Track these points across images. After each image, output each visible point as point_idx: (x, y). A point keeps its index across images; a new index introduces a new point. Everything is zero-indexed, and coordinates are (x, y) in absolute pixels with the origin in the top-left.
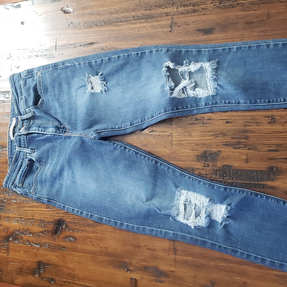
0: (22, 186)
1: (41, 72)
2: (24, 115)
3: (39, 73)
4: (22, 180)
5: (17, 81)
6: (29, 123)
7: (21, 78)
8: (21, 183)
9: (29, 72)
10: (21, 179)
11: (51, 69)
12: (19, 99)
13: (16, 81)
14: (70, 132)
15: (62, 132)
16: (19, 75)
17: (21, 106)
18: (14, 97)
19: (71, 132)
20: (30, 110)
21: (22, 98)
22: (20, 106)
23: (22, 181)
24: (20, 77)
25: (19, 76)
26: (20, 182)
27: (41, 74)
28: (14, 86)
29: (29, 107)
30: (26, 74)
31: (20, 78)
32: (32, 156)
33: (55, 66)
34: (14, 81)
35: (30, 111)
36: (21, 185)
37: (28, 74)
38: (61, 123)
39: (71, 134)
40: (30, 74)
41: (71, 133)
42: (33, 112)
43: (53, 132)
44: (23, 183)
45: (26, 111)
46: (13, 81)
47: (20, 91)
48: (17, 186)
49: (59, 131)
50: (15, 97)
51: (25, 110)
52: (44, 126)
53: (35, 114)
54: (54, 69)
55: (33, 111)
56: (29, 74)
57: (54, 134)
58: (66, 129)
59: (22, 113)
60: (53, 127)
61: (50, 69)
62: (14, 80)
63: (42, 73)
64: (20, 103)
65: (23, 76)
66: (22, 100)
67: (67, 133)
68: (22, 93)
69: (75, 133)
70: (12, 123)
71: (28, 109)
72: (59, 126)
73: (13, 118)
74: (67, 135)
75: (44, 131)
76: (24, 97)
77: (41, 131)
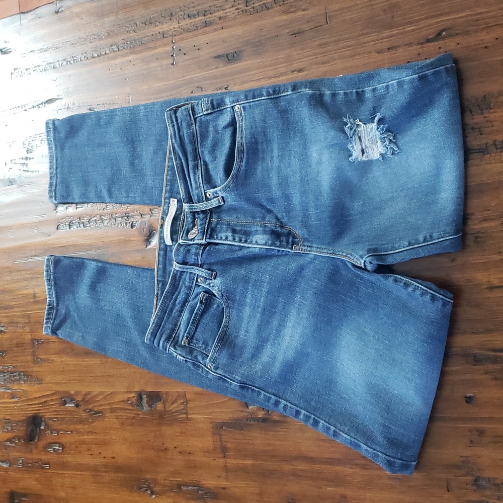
0: (189, 344)
1: (243, 105)
2: (199, 202)
3: (239, 106)
4: (189, 330)
5: (184, 125)
6: (209, 220)
7: (195, 119)
8: (187, 337)
9: (216, 107)
12: (190, 167)
13: (183, 123)
14: (306, 244)
15: (288, 242)
16: (191, 112)
17: (196, 183)
18: (178, 159)
19: (309, 244)
20: (217, 193)
21: (196, 166)
22: (193, 182)
23: (189, 333)
24: (193, 115)
25: (189, 114)
27: (242, 110)
28: (177, 134)
29: (216, 187)
30: (209, 112)
33: (274, 91)
34: (178, 124)
35: (216, 195)
36: (187, 342)
37: (212, 111)
38: (281, 223)
39: (309, 249)
41: (308, 246)
42: (223, 197)
43: (266, 243)
44: (192, 338)
45: (207, 195)
46: (175, 123)
47: (193, 149)
49: (281, 242)
50: (180, 160)
51: (204, 191)
52: (243, 229)
53: (224, 201)
54: (271, 98)
55: (222, 195)
56: (215, 110)
57: (270, 247)
58: (294, 237)
59: (195, 198)
60: (265, 232)
61: (263, 98)
62: (179, 121)
63: (244, 108)
64: (191, 175)
65: (201, 114)
66: (198, 169)
67: (298, 245)
68: (196, 154)
69: (320, 248)
70: (168, 210)
71: (212, 190)
72: (279, 229)
73: (171, 199)
74: (299, 250)
75: (246, 241)
76: (202, 162)
77: (239, 242)
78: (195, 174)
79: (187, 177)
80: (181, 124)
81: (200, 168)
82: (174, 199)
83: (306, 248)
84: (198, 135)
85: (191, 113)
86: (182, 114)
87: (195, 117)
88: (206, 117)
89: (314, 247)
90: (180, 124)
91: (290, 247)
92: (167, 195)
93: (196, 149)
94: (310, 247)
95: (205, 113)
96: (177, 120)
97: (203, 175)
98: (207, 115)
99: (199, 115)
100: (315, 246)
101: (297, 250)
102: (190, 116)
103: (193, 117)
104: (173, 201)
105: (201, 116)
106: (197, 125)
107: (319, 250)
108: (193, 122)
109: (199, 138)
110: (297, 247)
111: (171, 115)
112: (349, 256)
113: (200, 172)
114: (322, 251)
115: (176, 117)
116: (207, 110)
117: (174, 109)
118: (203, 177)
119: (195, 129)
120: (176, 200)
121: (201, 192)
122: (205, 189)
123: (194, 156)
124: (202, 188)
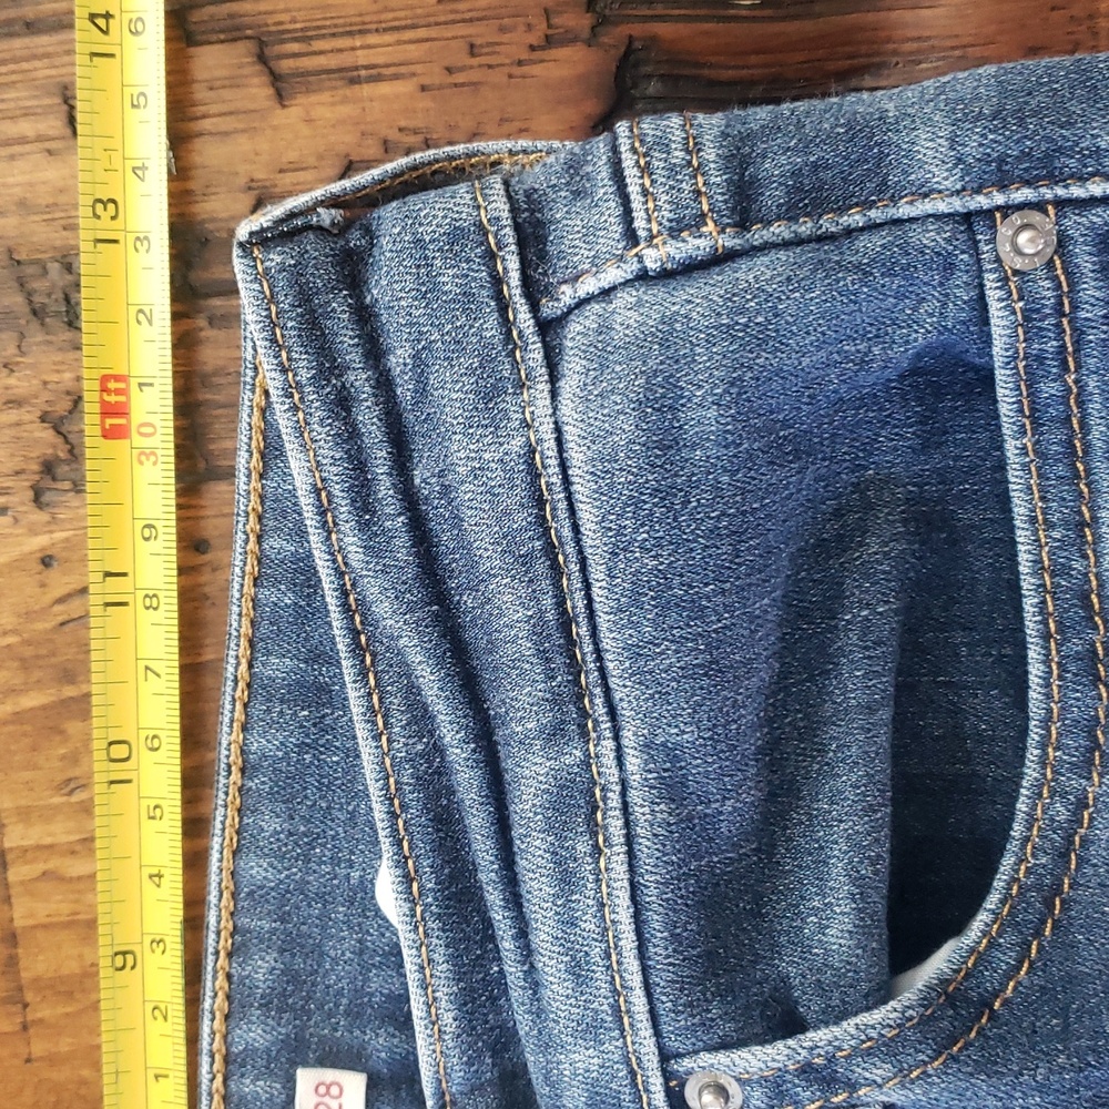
3: (1045, 221)
5: (452, 393)
9: (773, 197)
12: (527, 802)
13: (439, 375)
16: (510, 267)
17: (578, 971)
24: (534, 291)
27: (1085, 260)
31: (524, 318)
34: (384, 384)
37: (728, 241)
40: (780, 230)
46: (359, 379)
47: (538, 632)
51: (665, 1057)
56: (758, 235)
62: (399, 358)
64: (538, 887)
65: (613, 275)
66: (593, 828)
68: (575, 668)
71: (759, 1058)
73: (306, 1078)
76: (633, 762)
78: (566, 880)
79: (494, 897)
80: (422, 390)
81: (616, 826)
82: (330, 1075)
84: (581, 489)
85: (514, 278)
86: (428, 291)
87: (549, 309)
88: (657, 293)
90: (405, 391)
92: (255, 1034)
93: (566, 622)
95: (653, 258)
96: (375, 352)
97: (651, 895)
98: (666, 275)
99: (589, 286)
102: (503, 306)
103: (534, 308)
104: (322, 1089)
105: (606, 293)
106: (568, 385)
108: (536, 355)
109: (587, 515)
111: (304, 297)
113: (620, 868)
115: (365, 316)
116: (675, 232)
117: (326, 216)
118: (655, 921)
119: (546, 430)
120: (354, 1085)
121: (633, 1073)
122: (673, 1044)
123: (555, 700)
124: (646, 1030)
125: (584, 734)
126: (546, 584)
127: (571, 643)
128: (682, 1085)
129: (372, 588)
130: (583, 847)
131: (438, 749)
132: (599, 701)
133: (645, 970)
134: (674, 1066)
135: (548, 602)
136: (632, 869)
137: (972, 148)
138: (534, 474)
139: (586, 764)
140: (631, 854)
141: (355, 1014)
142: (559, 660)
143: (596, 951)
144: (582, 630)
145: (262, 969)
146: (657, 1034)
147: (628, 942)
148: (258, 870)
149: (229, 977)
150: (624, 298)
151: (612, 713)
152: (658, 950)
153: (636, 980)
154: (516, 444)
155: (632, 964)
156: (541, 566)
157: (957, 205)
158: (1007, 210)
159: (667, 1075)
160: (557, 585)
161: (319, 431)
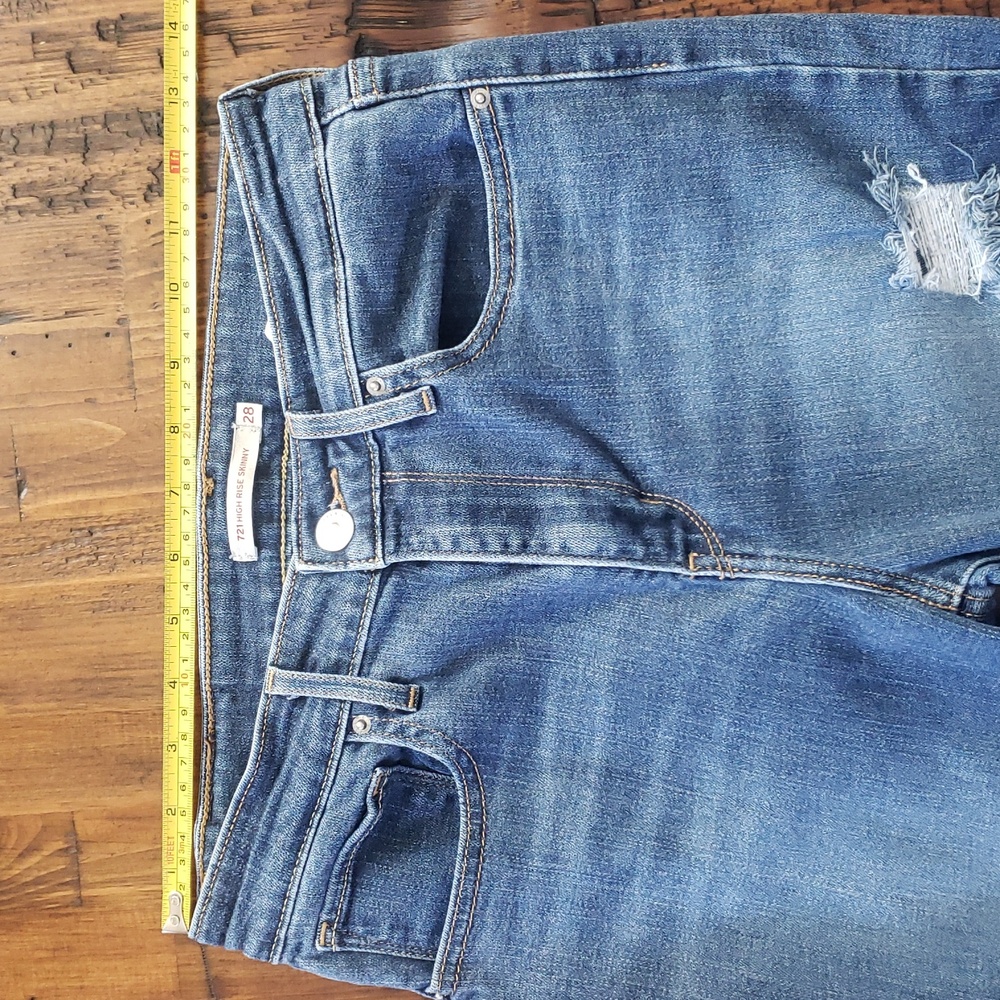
0: (341, 943)
1: (503, 90)
2: (339, 409)
3: (486, 92)
5: (290, 149)
6: (382, 477)
7: (323, 128)
8: (330, 923)
9: (396, 83)
10: (329, 899)
11: (589, 75)
12: (314, 289)
13: (287, 144)
14: (735, 548)
15: (670, 546)
16: (311, 107)
17: (330, 344)
18: (272, 265)
19: (749, 549)
20: (411, 377)
21: (331, 286)
22: (322, 343)
23: (333, 909)
24: (318, 115)
25: (307, 112)
26: (324, 917)
27: (499, 105)
28: (268, 184)
30: (371, 98)
31: (315, 123)
32: (413, 731)
34: (268, 148)
35: (405, 383)
36: (333, 937)
37: (381, 97)
38: (636, 483)
39: (748, 564)
40: (399, 94)
41: (742, 556)
42: (434, 389)
43: (600, 550)
44: (347, 921)
45: (372, 385)
46: (260, 146)
47: (318, 227)
48: (304, 952)
49: (647, 543)
50: (280, 265)
51: (359, 372)
52: (505, 502)
53: (439, 403)
56: (392, 95)
57: (613, 564)
58: (688, 528)
59: (327, 394)
60: (589, 514)
61: (580, 75)
62: (273, 138)
63: (507, 100)
64: (317, 317)
65: (344, 108)
66: (336, 295)
67: (708, 554)
68: (331, 244)
69: (787, 560)
70: (230, 441)
71: (389, 369)
72: (633, 504)
73: (241, 406)
74: (714, 568)
75: (524, 547)
76: (348, 272)
77: (502, 553)
78: (327, 312)
79: (304, 324)
80: (281, 150)
81: (342, 293)
82: (248, 405)
83: (738, 561)
84: (333, 180)
85: (312, 111)
86: (283, 115)
87: (324, 121)
88: (359, 114)
89: (765, 557)
90: (275, 151)
91: (679, 558)
92: (222, 391)
93: (328, 228)
94: (751, 556)
95: (357, 103)
96: (265, 137)
97: (354, 315)
98: (361, 109)
99: (337, 112)
100: (768, 552)
101: (704, 568)
102: (309, 120)
103: (319, 120)
104: (247, 411)
105: (342, 115)
106: (330, 145)
107: (784, 566)
108: (319, 136)
109: (335, 189)
110: (706, 561)
111: (241, 118)
112: (901, 583)
113: (344, 306)
114: (795, 568)
115: (262, 125)
116: (364, 94)
117: (250, 92)
118: (355, 324)
119: (322, 161)
120: (258, 408)
121: (348, 377)
122: (361, 366)
123: (324, 254)
124: (352, 361)
125: (333, 265)
126: (321, 214)
127: (329, 235)
128: (365, 382)
129: (263, 219)
130: (332, 301)
131: (285, 276)
132: (338, 253)
133: (352, 340)
134: (362, 374)
135: (322, 220)
136: (348, 307)
137: (459, 67)
138: (318, 177)
139: (334, 274)
140: (347, 302)
141: (258, 384)
142: (326, 240)
143: (336, 336)
144: (333, 229)
145: (225, 367)
146: (356, 362)
147: (346, 331)
148: (223, 331)
149: (213, 372)
150: (347, 116)
151: (343, 257)
152: (356, 334)
153: (348, 343)
154: (312, 166)
155: (348, 338)
156: (320, 208)
157: (455, 86)
158: (473, 88)
159: (360, 378)
160: (325, 213)
161: (245, 163)
